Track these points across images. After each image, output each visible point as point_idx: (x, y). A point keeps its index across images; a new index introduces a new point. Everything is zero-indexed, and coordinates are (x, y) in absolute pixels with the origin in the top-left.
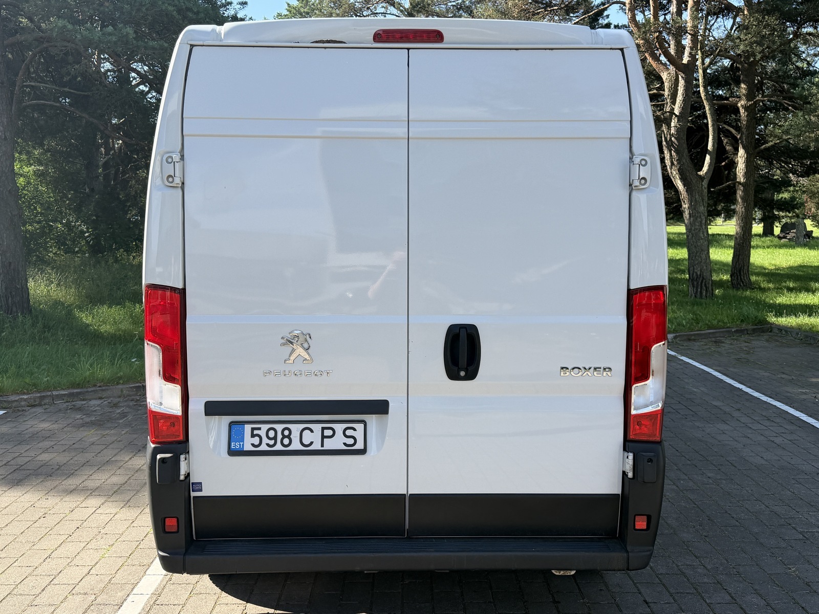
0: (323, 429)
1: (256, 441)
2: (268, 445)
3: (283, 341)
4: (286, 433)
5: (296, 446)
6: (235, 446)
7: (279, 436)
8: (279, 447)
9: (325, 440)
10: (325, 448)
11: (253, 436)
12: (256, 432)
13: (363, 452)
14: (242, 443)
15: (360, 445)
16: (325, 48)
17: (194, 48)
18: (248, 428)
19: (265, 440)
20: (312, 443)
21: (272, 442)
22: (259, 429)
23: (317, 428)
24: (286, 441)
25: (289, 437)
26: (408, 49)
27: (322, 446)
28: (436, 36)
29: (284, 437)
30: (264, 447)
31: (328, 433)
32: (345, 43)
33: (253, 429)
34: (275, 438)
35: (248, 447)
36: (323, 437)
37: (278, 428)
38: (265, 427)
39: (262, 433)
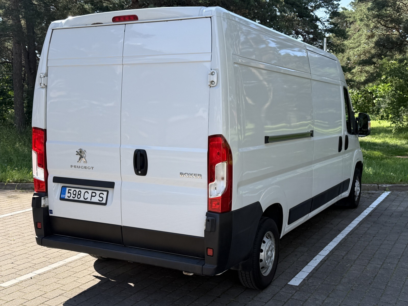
0: (92, 192)
1: (69, 195)
2: (73, 197)
3: (77, 153)
4: (80, 193)
5: (82, 199)
6: (62, 196)
7: (77, 194)
8: (76, 199)
9: (92, 197)
10: (92, 201)
11: (69, 193)
12: (70, 191)
13: (105, 204)
14: (65, 195)
15: (104, 201)
16: (96, 26)
17: (54, 30)
18: (68, 189)
19: (72, 195)
20: (87, 198)
21: (74, 196)
22: (71, 190)
23: (90, 192)
24: (79, 196)
25: (80, 195)
26: (125, 24)
27: (91, 200)
28: (135, 18)
29: (79, 194)
30: (71, 198)
31: (94, 194)
32: (103, 24)
33: (69, 190)
34: (75, 195)
35: (66, 197)
36: (92, 196)
37: (77, 190)
38: (73, 189)
39: (71, 192)
